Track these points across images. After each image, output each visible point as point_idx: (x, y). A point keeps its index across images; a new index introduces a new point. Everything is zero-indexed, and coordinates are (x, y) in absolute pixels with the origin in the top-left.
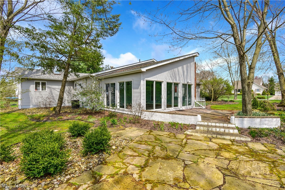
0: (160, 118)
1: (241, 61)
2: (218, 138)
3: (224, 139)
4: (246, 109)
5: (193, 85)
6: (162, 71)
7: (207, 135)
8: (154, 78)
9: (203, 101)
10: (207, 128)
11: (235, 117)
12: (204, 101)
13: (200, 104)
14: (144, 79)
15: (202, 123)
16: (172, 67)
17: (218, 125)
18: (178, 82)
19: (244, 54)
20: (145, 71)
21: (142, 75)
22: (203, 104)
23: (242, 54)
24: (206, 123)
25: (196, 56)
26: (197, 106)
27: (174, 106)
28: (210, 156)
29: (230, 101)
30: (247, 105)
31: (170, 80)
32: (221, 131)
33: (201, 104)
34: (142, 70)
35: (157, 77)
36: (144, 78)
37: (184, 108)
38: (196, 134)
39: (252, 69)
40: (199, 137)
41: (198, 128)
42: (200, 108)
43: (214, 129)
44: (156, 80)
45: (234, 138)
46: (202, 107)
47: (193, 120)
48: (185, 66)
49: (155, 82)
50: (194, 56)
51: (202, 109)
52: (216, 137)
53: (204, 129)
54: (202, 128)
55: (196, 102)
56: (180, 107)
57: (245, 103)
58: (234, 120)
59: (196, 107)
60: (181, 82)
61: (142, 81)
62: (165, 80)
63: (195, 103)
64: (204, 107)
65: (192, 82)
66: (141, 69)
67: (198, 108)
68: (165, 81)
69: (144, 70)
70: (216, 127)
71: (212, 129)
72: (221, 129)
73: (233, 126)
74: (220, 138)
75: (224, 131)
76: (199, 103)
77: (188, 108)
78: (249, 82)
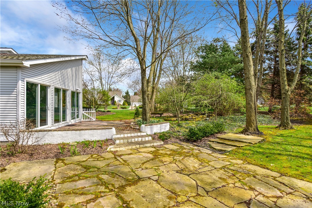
0: (59, 139)
1: (143, 74)
2: (141, 148)
3: (146, 147)
4: (146, 118)
5: (81, 94)
6: (49, 71)
7: (131, 147)
8: (39, 80)
9: (92, 112)
10: (126, 140)
11: (146, 126)
12: (94, 112)
13: (89, 116)
14: (23, 80)
15: (119, 136)
16: (60, 67)
17: (133, 135)
18: (67, 88)
19: (146, 68)
20: (29, 66)
21: (20, 72)
22: (92, 116)
23: (144, 68)
24: (122, 136)
25: (85, 59)
26: (85, 118)
27: (63, 121)
28: (160, 165)
29: (107, 112)
30: (147, 114)
31: (59, 84)
32: (139, 140)
33: (91, 116)
34: (24, 65)
35: (42, 78)
36: (23, 77)
37: (73, 122)
38: (121, 149)
39: (149, 83)
40: (125, 151)
41: (118, 142)
42: (90, 120)
43: (133, 140)
44: (42, 82)
45: (153, 145)
46: (92, 119)
47: (107, 134)
48: (74, 69)
49: (39, 85)
50: (82, 59)
51: (93, 121)
52: (140, 147)
53: (124, 141)
54: (122, 141)
55: (85, 114)
56: (70, 120)
57: (146, 112)
58: (144, 128)
59: (84, 120)
60: (70, 89)
61: (20, 82)
62: (53, 84)
63: (83, 114)
64: (94, 120)
65: (80, 90)
66: (23, 62)
67: (86, 120)
68: (52, 86)
69: (27, 64)
70: (132, 137)
71: (131, 140)
72: (139, 138)
73: (145, 134)
74: (143, 147)
75: (141, 140)
76: (87, 115)
77: (77, 122)
78: (148, 94)
